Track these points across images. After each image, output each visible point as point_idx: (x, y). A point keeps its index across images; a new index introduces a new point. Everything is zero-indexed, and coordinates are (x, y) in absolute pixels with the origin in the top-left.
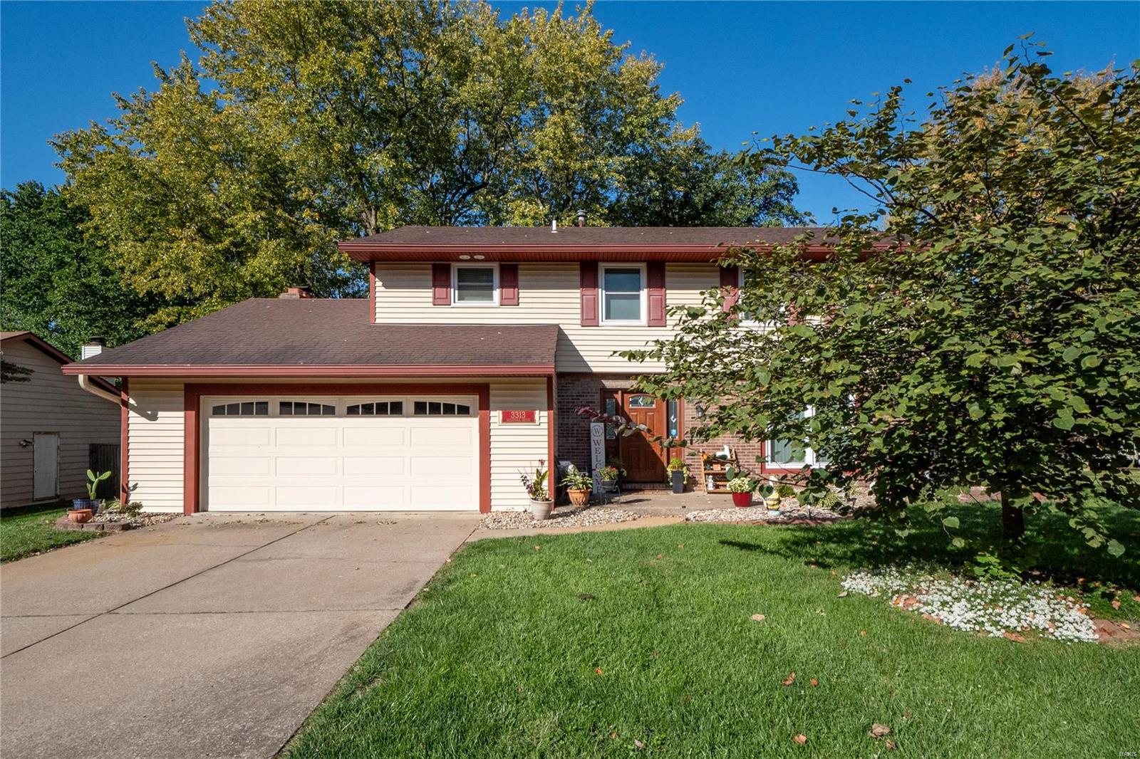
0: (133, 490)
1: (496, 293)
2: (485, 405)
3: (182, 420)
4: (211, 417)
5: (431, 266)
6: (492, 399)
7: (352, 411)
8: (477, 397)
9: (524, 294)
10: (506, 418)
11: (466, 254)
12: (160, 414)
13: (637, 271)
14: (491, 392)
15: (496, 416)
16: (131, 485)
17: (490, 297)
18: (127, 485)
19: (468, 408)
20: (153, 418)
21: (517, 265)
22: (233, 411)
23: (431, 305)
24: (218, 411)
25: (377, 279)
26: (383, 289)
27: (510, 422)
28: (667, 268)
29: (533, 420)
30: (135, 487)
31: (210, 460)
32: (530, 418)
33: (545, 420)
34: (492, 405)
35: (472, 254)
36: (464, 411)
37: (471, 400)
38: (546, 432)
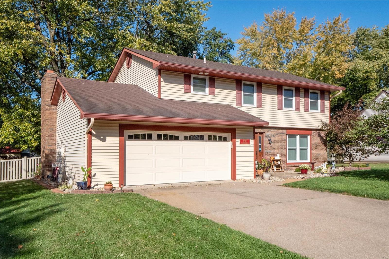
0: (94, 176)
1: (207, 90)
2: (234, 137)
3: (118, 142)
4: (127, 140)
5: (183, 75)
6: (237, 134)
7: (186, 138)
8: (230, 134)
9: (217, 91)
10: (241, 142)
11: (202, 72)
12: (108, 138)
13: (253, 86)
14: (237, 132)
15: (238, 141)
16: (93, 174)
17: (204, 91)
18: (91, 174)
19: (226, 138)
20: (104, 140)
21: (215, 78)
22: (137, 137)
23: (183, 92)
24: (130, 137)
25: (161, 78)
26: (164, 83)
27: (242, 144)
28: (263, 86)
29: (249, 143)
30: (95, 175)
31: (127, 160)
32: (248, 142)
33: (253, 143)
34: (237, 137)
35: (204, 72)
36: (225, 139)
37: (228, 135)
38: (253, 148)
